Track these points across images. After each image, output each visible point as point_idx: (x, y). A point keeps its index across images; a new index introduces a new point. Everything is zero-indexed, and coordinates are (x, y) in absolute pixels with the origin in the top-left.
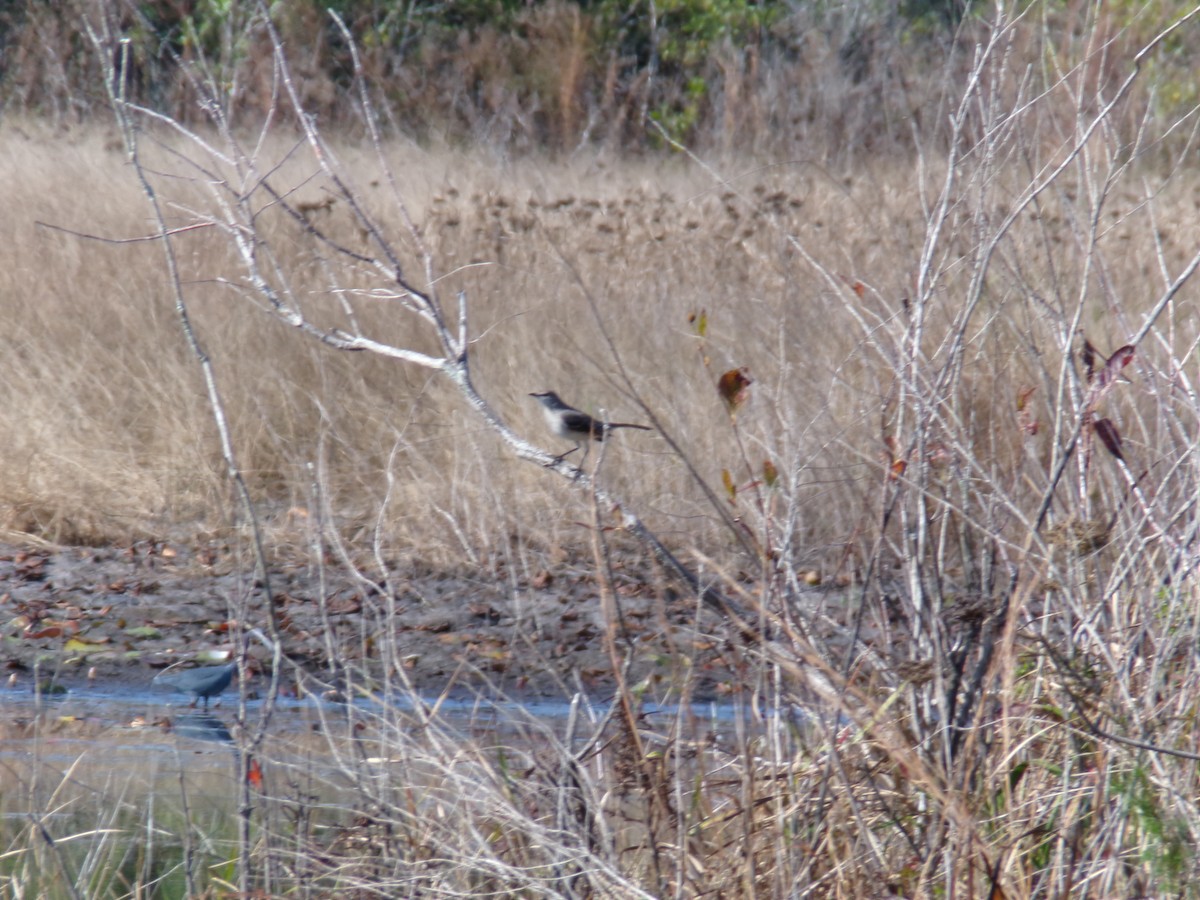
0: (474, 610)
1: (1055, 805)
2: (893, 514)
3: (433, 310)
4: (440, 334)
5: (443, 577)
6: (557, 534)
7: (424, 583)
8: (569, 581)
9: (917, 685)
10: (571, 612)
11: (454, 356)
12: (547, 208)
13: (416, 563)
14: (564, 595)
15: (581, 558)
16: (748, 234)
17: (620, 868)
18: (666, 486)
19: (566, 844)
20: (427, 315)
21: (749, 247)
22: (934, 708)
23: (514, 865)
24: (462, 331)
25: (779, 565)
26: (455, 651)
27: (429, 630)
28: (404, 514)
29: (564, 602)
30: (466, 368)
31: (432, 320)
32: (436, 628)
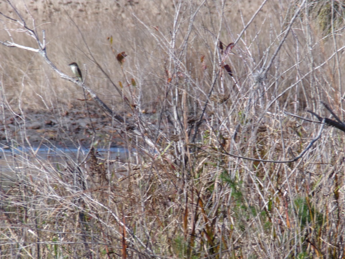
0: (46, 122)
1: (215, 174)
2: (169, 94)
3: (35, 35)
4: (37, 42)
5: (37, 113)
6: (70, 100)
7: (31, 115)
8: (74, 114)
9: (176, 141)
10: (74, 123)
11: (42, 48)
12: (64, 4)
13: (29, 109)
14: (72, 118)
15: (77, 107)
16: (123, 12)
17: (92, 196)
18: (101, 86)
19: (77, 190)
20: (33, 36)
21: (124, 16)
22: (181, 148)
23: (61, 196)
24: (44, 41)
25: (136, 108)
26: (41, 135)
27: (33, 128)
28: (25, 95)
29: (72, 120)
30: (45, 52)
31: (35, 38)
32: (35, 128)
